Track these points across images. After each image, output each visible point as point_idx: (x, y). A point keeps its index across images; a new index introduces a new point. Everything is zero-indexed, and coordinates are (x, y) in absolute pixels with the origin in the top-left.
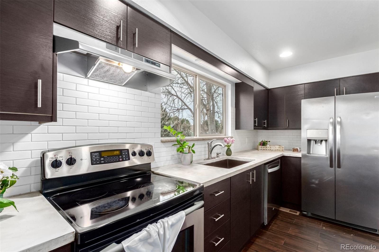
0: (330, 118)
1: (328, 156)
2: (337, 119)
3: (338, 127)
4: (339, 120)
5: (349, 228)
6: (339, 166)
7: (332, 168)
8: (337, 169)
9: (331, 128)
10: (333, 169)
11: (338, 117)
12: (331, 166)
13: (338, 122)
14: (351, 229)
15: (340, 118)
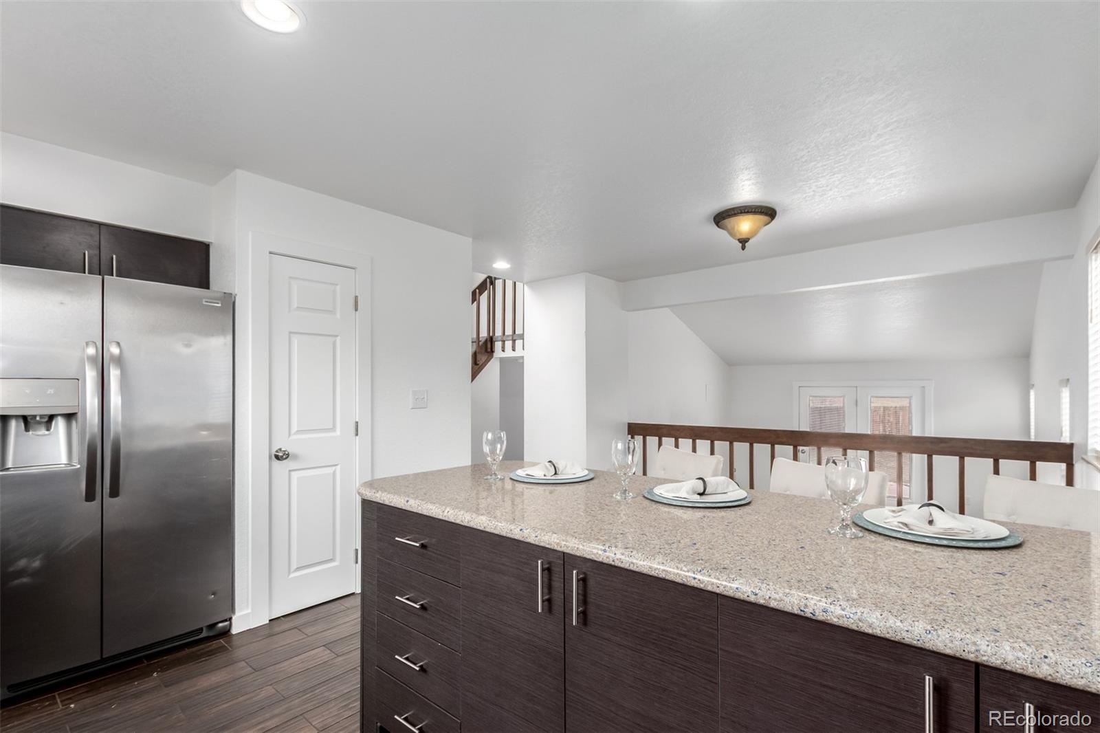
0: (87, 344)
1: (79, 466)
2: (108, 350)
3: (114, 375)
4: (115, 350)
5: (139, 661)
6: (115, 492)
7: (91, 501)
8: (108, 501)
9: (91, 376)
10: (95, 504)
11: (111, 342)
12: (90, 496)
13: (112, 357)
14: (145, 662)
15: (118, 344)
